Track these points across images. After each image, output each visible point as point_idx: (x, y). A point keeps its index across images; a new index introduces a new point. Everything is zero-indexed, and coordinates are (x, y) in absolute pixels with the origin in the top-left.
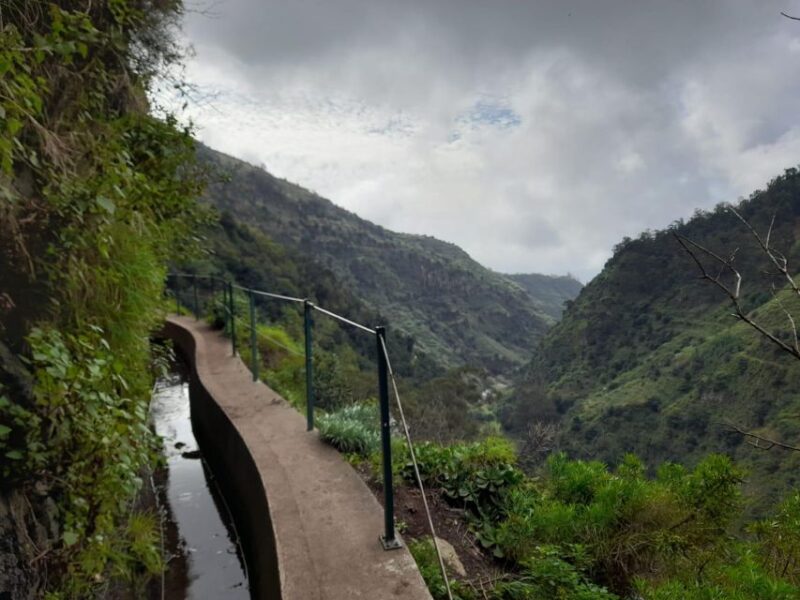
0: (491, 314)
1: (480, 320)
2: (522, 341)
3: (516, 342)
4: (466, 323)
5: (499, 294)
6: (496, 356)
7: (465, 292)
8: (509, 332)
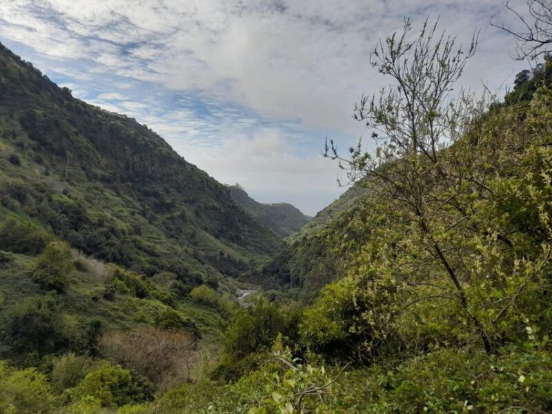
0: (207, 208)
1: (197, 214)
2: (237, 237)
3: (232, 239)
4: (183, 216)
5: (210, 188)
6: (222, 254)
7: (177, 183)
8: (225, 228)
